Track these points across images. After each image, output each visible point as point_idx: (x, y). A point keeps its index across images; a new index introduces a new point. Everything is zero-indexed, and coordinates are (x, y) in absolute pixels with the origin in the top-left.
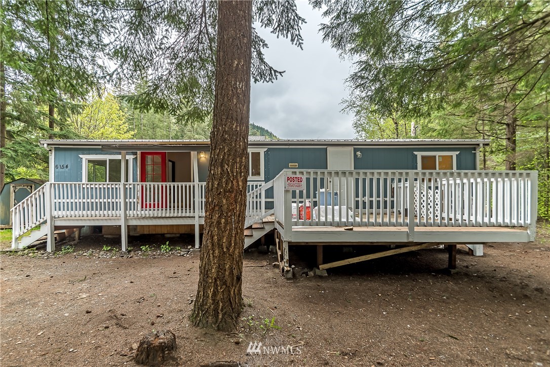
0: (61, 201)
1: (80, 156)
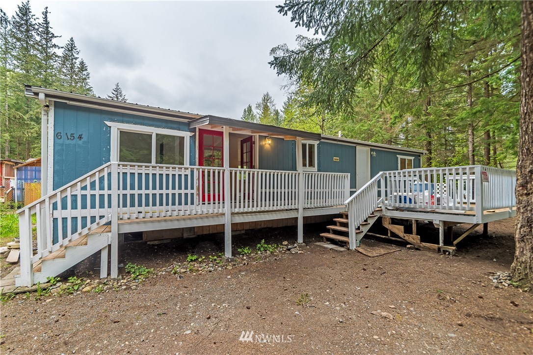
0: (136, 192)
1: (108, 123)
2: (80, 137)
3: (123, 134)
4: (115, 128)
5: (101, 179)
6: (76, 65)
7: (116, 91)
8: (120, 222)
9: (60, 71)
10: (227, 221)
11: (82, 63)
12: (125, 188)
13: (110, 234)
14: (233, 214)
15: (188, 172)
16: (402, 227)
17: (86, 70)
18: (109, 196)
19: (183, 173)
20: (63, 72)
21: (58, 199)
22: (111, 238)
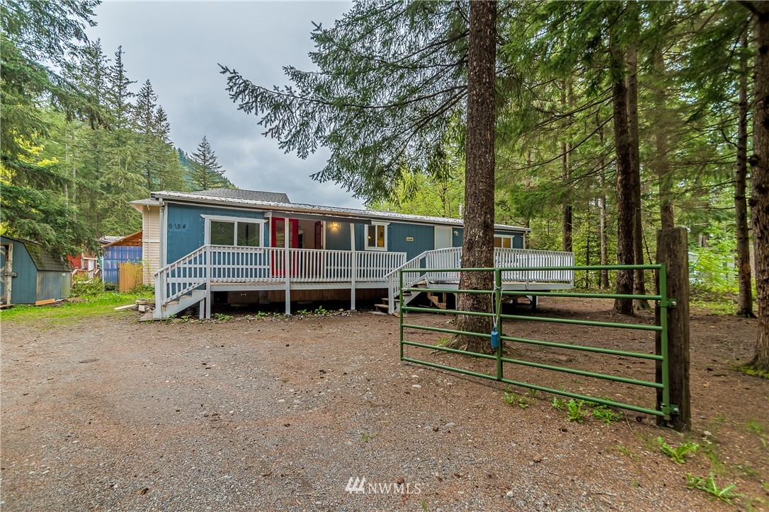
0: (222, 266)
1: (203, 216)
2: (184, 227)
3: (214, 223)
4: (208, 219)
5: (195, 259)
6: (153, 115)
7: (203, 147)
8: (212, 283)
9: (134, 124)
10: (287, 288)
11: (160, 111)
12: (215, 264)
13: (205, 291)
14: (291, 283)
15: (262, 252)
16: (437, 297)
17: (165, 119)
18: (205, 268)
19: (258, 252)
20: (138, 125)
21: (170, 271)
22: (206, 294)
